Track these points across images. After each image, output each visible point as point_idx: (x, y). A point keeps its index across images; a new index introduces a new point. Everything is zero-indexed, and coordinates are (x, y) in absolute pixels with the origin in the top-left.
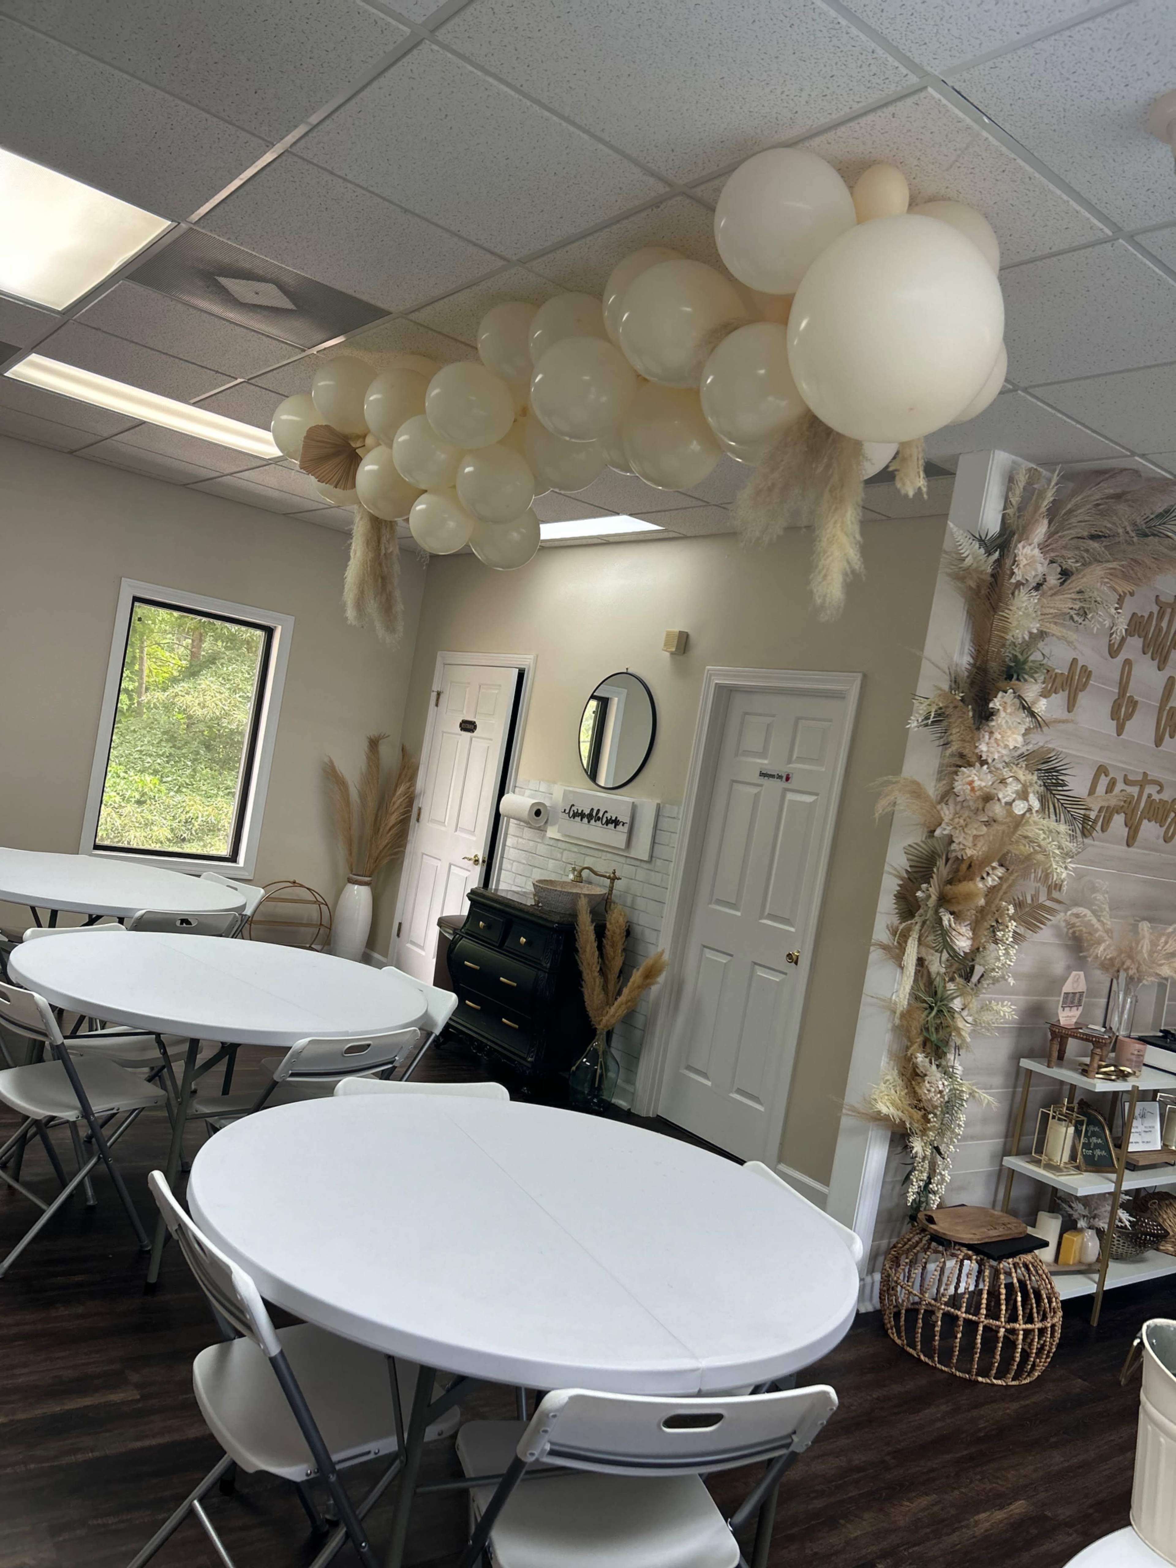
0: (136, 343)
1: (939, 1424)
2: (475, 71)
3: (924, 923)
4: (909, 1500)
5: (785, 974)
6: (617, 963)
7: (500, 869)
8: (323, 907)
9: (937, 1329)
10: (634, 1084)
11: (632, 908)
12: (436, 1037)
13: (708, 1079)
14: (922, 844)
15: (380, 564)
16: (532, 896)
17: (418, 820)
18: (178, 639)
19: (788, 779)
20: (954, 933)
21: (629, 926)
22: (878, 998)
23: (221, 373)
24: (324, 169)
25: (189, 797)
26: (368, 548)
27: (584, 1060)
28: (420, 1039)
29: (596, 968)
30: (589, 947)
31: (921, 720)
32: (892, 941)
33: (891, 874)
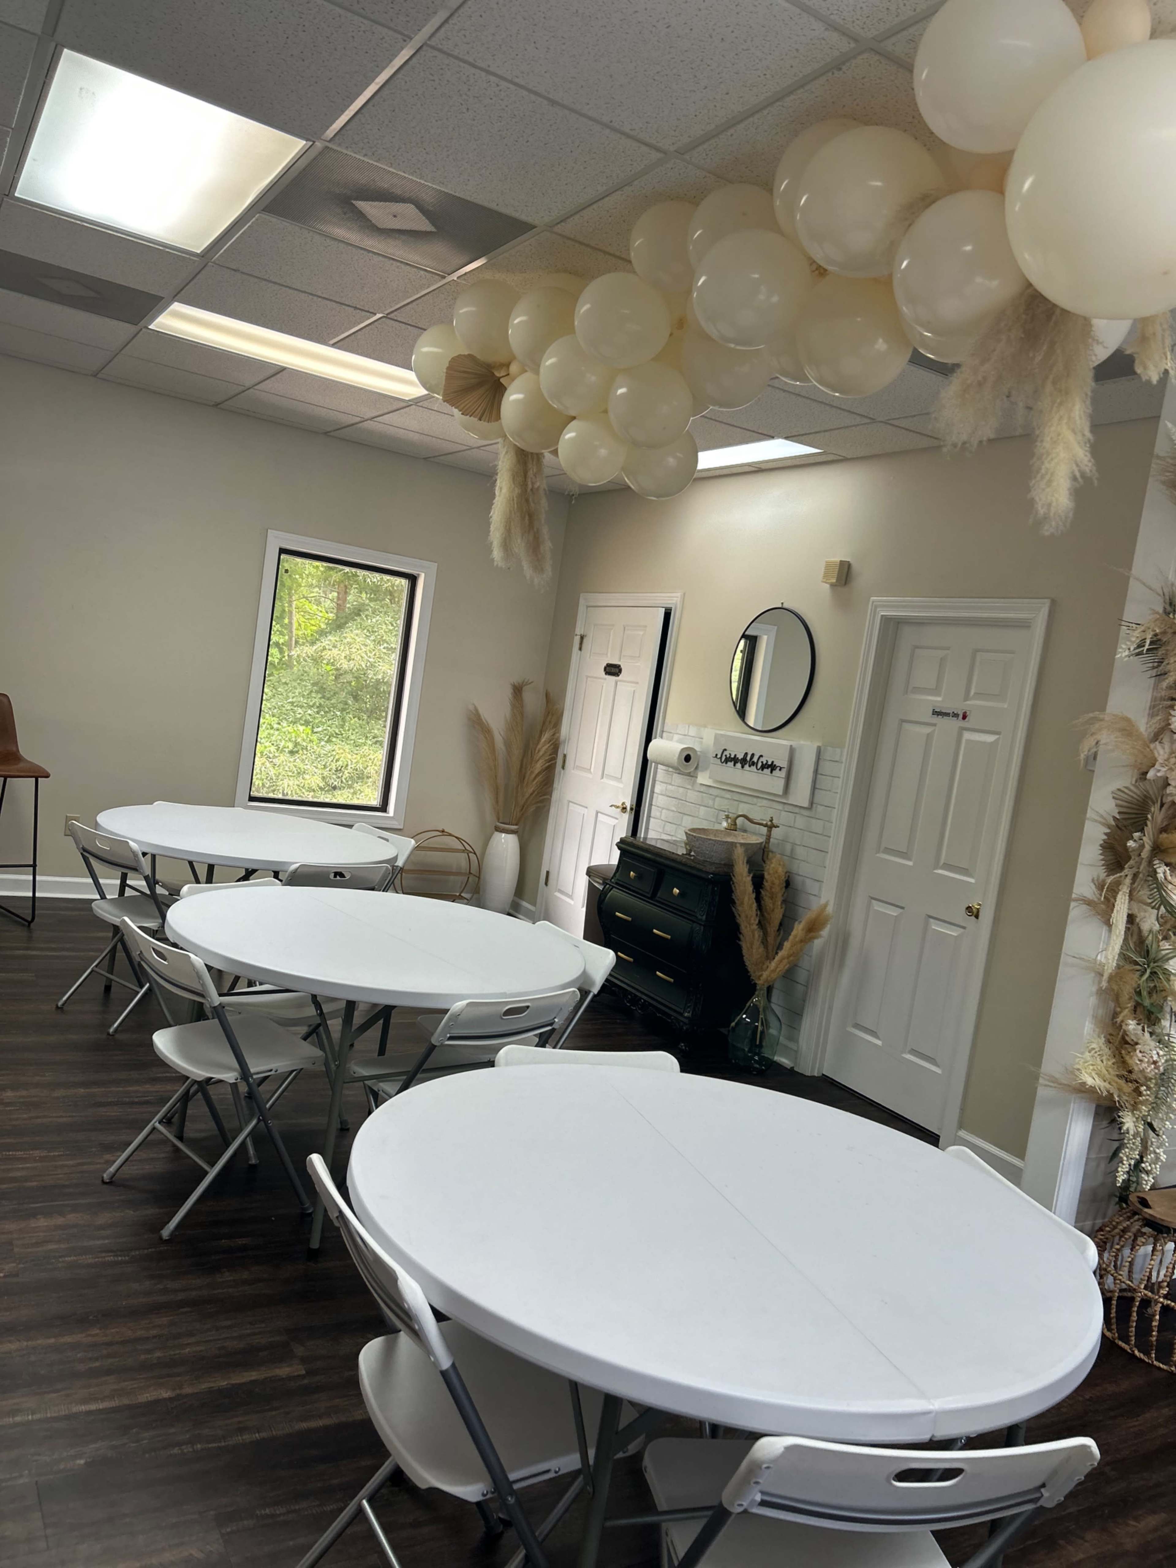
0: (275, 283)
1: (1162, 1431)
3: (1135, 876)
4: (1136, 1519)
5: (964, 928)
6: (777, 916)
7: (649, 816)
8: (472, 855)
9: (1155, 1324)
10: (797, 1042)
11: (792, 857)
12: (595, 996)
13: (878, 1038)
14: (1132, 788)
15: (527, 501)
16: (683, 845)
17: (563, 767)
18: (325, 592)
19: (964, 717)
20: (1170, 886)
21: (789, 876)
22: (1080, 959)
23: (360, 309)
24: (465, 62)
25: (338, 746)
26: (514, 483)
27: (744, 1016)
28: (578, 999)
29: (755, 921)
30: (746, 899)
31: (1132, 649)
32: (1098, 896)
33: (1096, 821)
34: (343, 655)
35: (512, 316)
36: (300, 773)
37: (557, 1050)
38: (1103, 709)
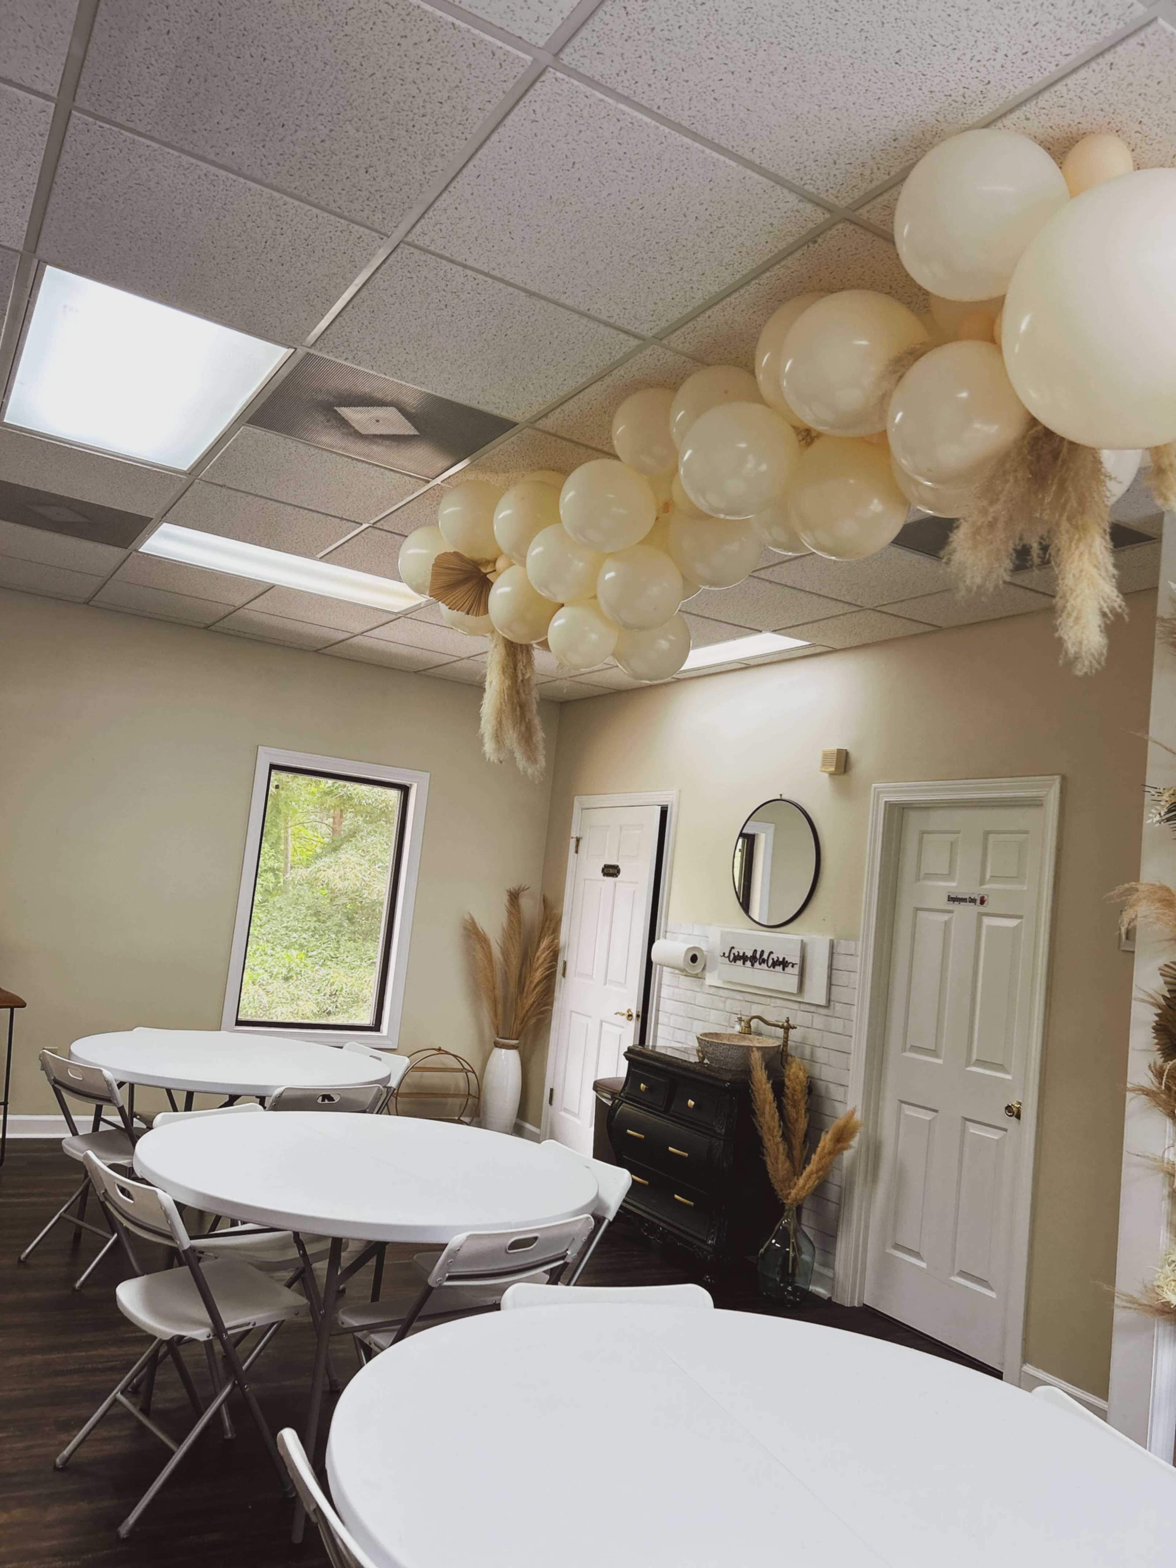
0: (261, 497)
2: (607, 99)
5: (1005, 1130)
6: (801, 1126)
7: (657, 1023)
8: (470, 1075)
10: (833, 1268)
11: (813, 1061)
12: (610, 1224)
13: (922, 1259)
15: (518, 692)
16: (695, 1053)
17: (564, 975)
18: (320, 818)
19: (982, 902)
21: (810, 1082)
22: (1144, 1157)
23: (346, 520)
24: (442, 257)
25: (333, 969)
26: (504, 676)
27: (774, 1241)
28: (593, 1227)
29: (778, 1133)
30: (767, 1107)
31: (1162, 814)
32: (1157, 1084)
33: (1143, 1001)
34: (338, 875)
35: (496, 512)
36: (294, 999)
37: (571, 1288)
38: (1137, 879)
